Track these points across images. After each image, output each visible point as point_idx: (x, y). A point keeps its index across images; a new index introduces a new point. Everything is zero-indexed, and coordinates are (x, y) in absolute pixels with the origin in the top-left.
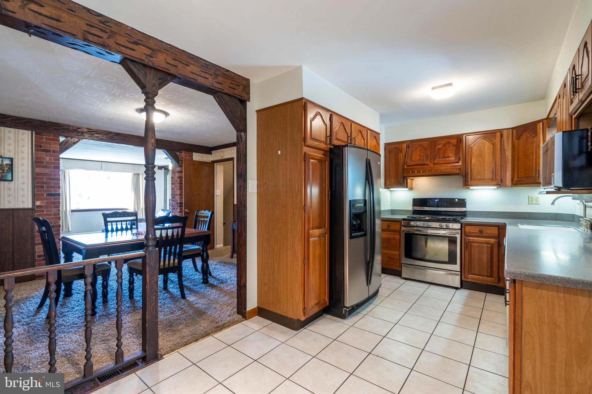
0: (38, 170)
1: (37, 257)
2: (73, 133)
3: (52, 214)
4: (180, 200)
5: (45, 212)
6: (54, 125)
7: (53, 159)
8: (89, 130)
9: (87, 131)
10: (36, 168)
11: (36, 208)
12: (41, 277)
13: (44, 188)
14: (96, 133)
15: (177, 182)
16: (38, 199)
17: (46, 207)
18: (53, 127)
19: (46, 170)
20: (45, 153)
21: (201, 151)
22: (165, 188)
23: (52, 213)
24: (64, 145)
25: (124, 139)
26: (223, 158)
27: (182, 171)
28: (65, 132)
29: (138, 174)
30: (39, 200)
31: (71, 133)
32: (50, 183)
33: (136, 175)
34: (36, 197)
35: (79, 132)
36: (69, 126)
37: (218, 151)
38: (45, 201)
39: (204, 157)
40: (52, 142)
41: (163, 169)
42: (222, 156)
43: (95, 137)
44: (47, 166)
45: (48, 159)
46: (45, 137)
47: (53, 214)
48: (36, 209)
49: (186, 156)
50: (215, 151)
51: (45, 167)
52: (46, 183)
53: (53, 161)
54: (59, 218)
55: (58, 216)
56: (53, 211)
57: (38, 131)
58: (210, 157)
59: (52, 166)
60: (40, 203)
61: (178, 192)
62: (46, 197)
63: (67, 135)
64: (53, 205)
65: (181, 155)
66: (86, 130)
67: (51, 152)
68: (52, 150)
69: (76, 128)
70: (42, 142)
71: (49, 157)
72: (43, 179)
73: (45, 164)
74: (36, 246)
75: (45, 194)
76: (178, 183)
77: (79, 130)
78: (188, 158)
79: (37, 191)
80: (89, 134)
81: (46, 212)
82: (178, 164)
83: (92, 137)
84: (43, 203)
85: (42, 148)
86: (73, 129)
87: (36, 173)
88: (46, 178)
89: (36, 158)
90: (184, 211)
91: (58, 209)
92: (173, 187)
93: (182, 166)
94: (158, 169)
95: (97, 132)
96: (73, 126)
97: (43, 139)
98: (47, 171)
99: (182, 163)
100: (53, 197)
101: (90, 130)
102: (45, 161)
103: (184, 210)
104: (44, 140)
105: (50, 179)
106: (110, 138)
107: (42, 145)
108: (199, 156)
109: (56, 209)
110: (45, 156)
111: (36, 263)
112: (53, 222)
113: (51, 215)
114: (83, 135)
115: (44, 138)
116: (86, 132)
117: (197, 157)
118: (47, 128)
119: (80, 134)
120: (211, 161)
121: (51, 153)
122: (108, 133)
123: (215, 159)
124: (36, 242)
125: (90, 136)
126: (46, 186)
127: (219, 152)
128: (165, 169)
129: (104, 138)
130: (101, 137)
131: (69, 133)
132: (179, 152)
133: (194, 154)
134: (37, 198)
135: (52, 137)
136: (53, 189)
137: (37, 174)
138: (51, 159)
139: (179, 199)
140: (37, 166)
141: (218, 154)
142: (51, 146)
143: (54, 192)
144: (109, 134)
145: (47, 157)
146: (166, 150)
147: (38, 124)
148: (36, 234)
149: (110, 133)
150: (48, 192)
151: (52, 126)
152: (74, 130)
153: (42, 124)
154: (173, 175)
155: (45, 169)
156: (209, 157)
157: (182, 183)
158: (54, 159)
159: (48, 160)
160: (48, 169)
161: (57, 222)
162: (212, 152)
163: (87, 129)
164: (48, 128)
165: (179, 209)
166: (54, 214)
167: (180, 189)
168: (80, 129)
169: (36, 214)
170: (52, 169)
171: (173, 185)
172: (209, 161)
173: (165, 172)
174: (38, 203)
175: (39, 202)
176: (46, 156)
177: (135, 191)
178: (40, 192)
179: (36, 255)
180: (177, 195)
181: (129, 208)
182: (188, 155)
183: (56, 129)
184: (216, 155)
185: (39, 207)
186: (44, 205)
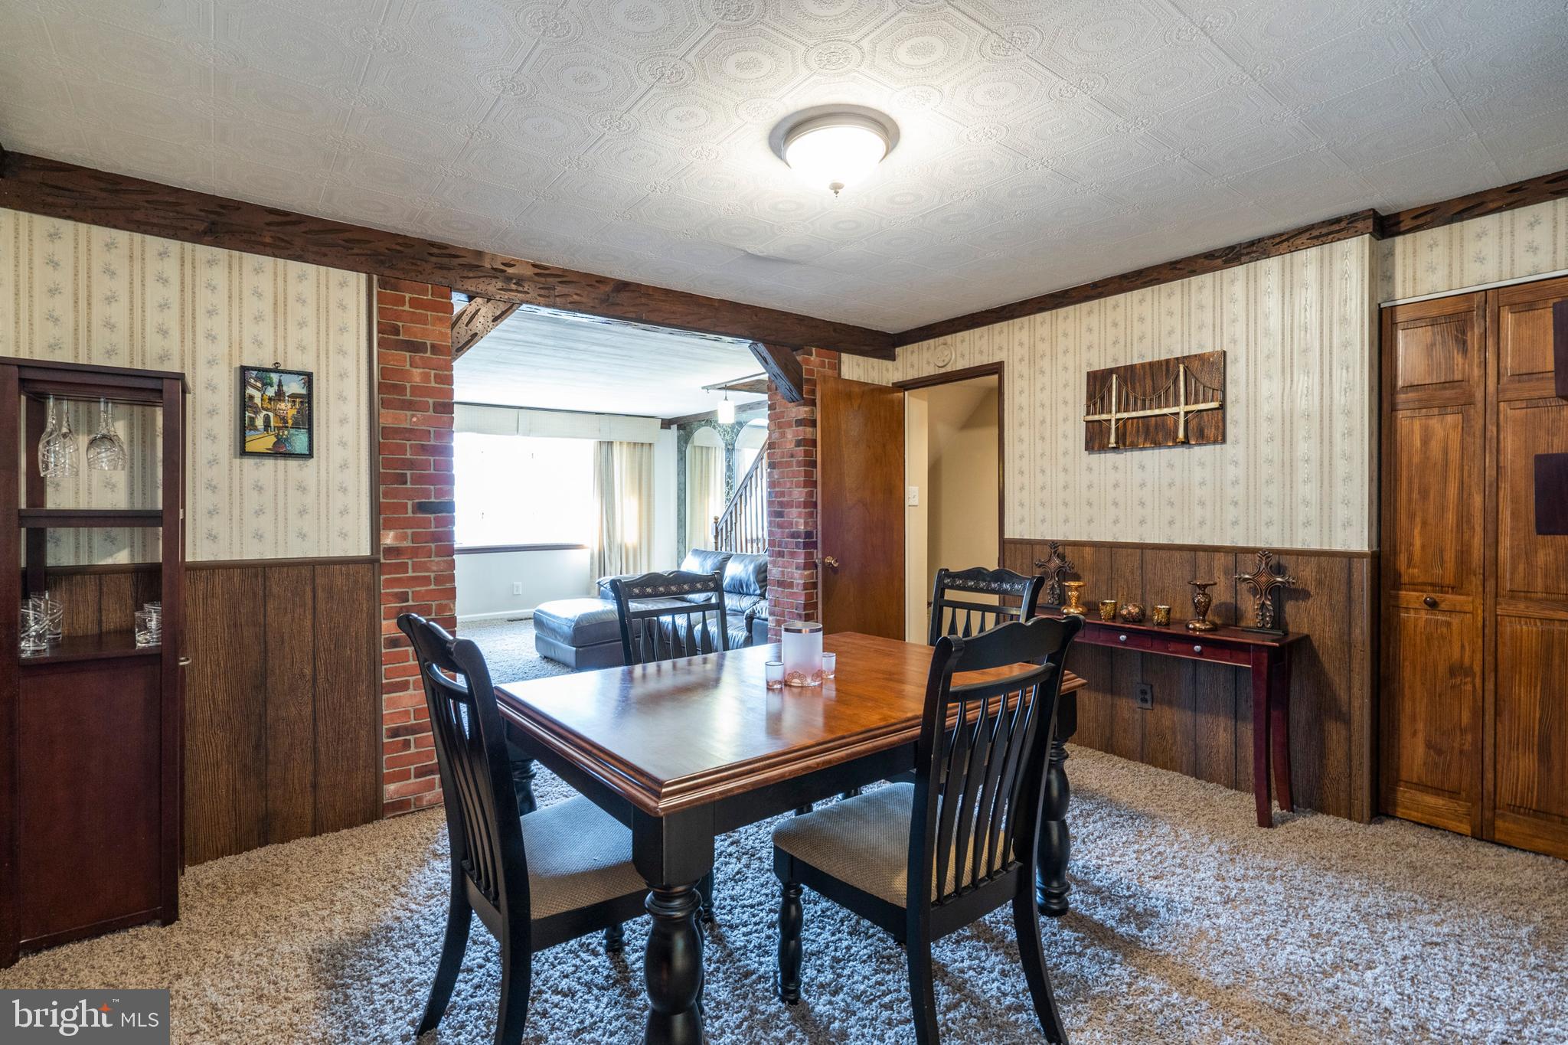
0: (389, 418)
1: (389, 737)
2: (494, 281)
3: (429, 577)
4: (806, 524)
5: (410, 570)
6: (435, 251)
7: (432, 375)
8: (539, 271)
9: (536, 274)
10: (382, 411)
11: (384, 556)
12: (401, 809)
13: (405, 483)
14: (560, 282)
15: (794, 460)
16: (390, 525)
17: (414, 552)
18: (433, 259)
19: (413, 416)
20: (408, 354)
21: (866, 348)
22: (679, 484)
23: (432, 575)
24: (467, 325)
25: (644, 304)
26: (949, 369)
27: (815, 420)
28: (470, 278)
29: (610, 443)
30: (390, 529)
31: (487, 281)
32: (425, 465)
33: (604, 447)
34: (381, 517)
35: (509, 279)
36: (479, 254)
37: (925, 348)
38: (409, 531)
39: (873, 368)
40: (429, 313)
41: (674, 427)
42: (947, 360)
43: (558, 296)
44: (416, 402)
45: (417, 373)
46: (408, 296)
47: (434, 578)
48: (382, 561)
49: (823, 365)
50: (910, 347)
51: (409, 406)
52: (411, 464)
53: (433, 384)
54: (452, 594)
55: (448, 586)
56: (435, 568)
57: (387, 272)
58: (891, 370)
59: (431, 401)
60: (396, 538)
61: (799, 494)
62: (411, 515)
63: (473, 289)
64: (433, 545)
65: (807, 362)
66: (529, 272)
67: (426, 352)
68: (428, 342)
69: (503, 264)
70: (398, 316)
71: (421, 370)
72: (402, 449)
73: (408, 397)
74: (385, 696)
75: (410, 503)
76: (798, 462)
77: (510, 270)
78: (828, 372)
79: (385, 495)
80: (541, 286)
81: (414, 572)
82: (801, 392)
83: (548, 297)
84: (404, 537)
85: (399, 335)
86: (493, 268)
87: (383, 428)
88: (411, 445)
89: (384, 372)
90: (823, 563)
91: (449, 558)
92: (776, 477)
93: (813, 403)
94: (662, 428)
95: (565, 277)
96: (494, 257)
97: (403, 304)
98: (415, 419)
99: (813, 392)
100: (432, 516)
101: (542, 271)
102: (408, 385)
103: (823, 558)
104: (407, 308)
105: (424, 449)
106: (603, 301)
107: (400, 324)
108: (858, 365)
109: (444, 561)
110: (408, 367)
111: (384, 757)
112: (434, 607)
113: (426, 580)
114: (521, 289)
115: (407, 299)
116: (529, 279)
117: (855, 368)
118: (413, 264)
119: (514, 287)
120: (893, 384)
121: (428, 354)
122: (597, 282)
123: (912, 374)
124: (384, 681)
125: (542, 292)
126: (412, 474)
127: (928, 348)
128: (679, 428)
129: (584, 300)
130: (575, 297)
131: (482, 279)
132: (800, 352)
133: (845, 357)
134: (385, 520)
135: (430, 297)
136: (432, 487)
137: (387, 432)
138: (426, 377)
139: (802, 521)
140: (385, 404)
141: (926, 355)
142: (427, 329)
143: (435, 498)
144: (597, 284)
145: (414, 370)
146: (766, 343)
147: (387, 249)
148: (383, 651)
149: (601, 280)
150: (418, 498)
151: (431, 254)
152: (495, 270)
153: (399, 248)
154: (776, 435)
155: (409, 413)
156: (887, 370)
157: (814, 464)
158: (435, 375)
159: (418, 379)
160: (419, 414)
161: (446, 605)
162: (897, 349)
163: (535, 266)
164: (419, 263)
165: (803, 556)
166: (439, 580)
167: (806, 484)
168: (514, 265)
169: (382, 578)
170: (431, 413)
171: (776, 471)
172: (888, 383)
173: (678, 438)
174: (389, 539)
175: (391, 534)
176: (411, 366)
177: (602, 493)
178: (395, 498)
179: (384, 727)
180: (792, 507)
181: (586, 545)
182: (827, 360)
183: (441, 267)
184: (915, 361)
185: (391, 551)
186: (407, 544)
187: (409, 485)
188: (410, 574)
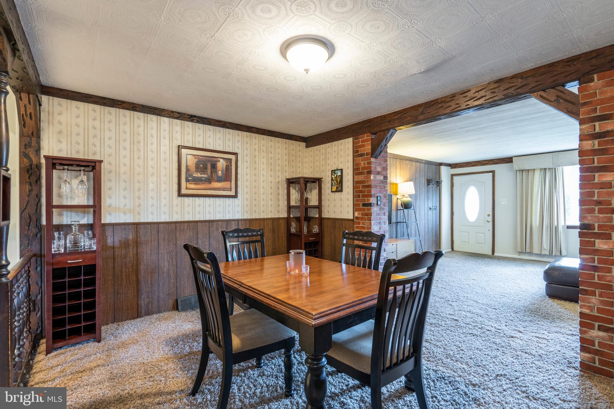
0: (356, 178)
7: (366, 163)
10: (355, 176)
11: (355, 219)
16: (357, 210)
17: (362, 219)
20: (361, 158)
23: (366, 226)
32: (365, 192)
38: (361, 212)
40: (365, 144)
44: (363, 172)
45: (362, 163)
48: (355, 221)
51: (361, 173)
52: (361, 192)
53: (366, 166)
59: (366, 171)
62: (361, 207)
64: (367, 217)
67: (365, 156)
68: (365, 154)
70: (359, 147)
73: (361, 171)
75: (361, 204)
79: (356, 201)
84: (360, 214)
85: (359, 152)
87: (355, 181)
88: (361, 186)
89: (356, 165)
98: (362, 178)
100: (367, 207)
102: (361, 167)
104: (360, 144)
105: (364, 186)
107: (359, 149)
109: (369, 222)
113: (365, 228)
115: (360, 141)
126: (361, 195)
134: (356, 208)
135: (366, 138)
136: (367, 198)
137: (356, 183)
140: (357, 174)
142: (365, 149)
143: (367, 202)
150: (363, 202)
155: (361, 176)
159: (363, 165)
160: (363, 176)
169: (355, 226)
170: (367, 175)
174: (356, 214)
175: (357, 213)
176: (361, 161)
178: (358, 202)
185: (357, 218)
186: (360, 216)
187: (361, 198)
188: (361, 225)
